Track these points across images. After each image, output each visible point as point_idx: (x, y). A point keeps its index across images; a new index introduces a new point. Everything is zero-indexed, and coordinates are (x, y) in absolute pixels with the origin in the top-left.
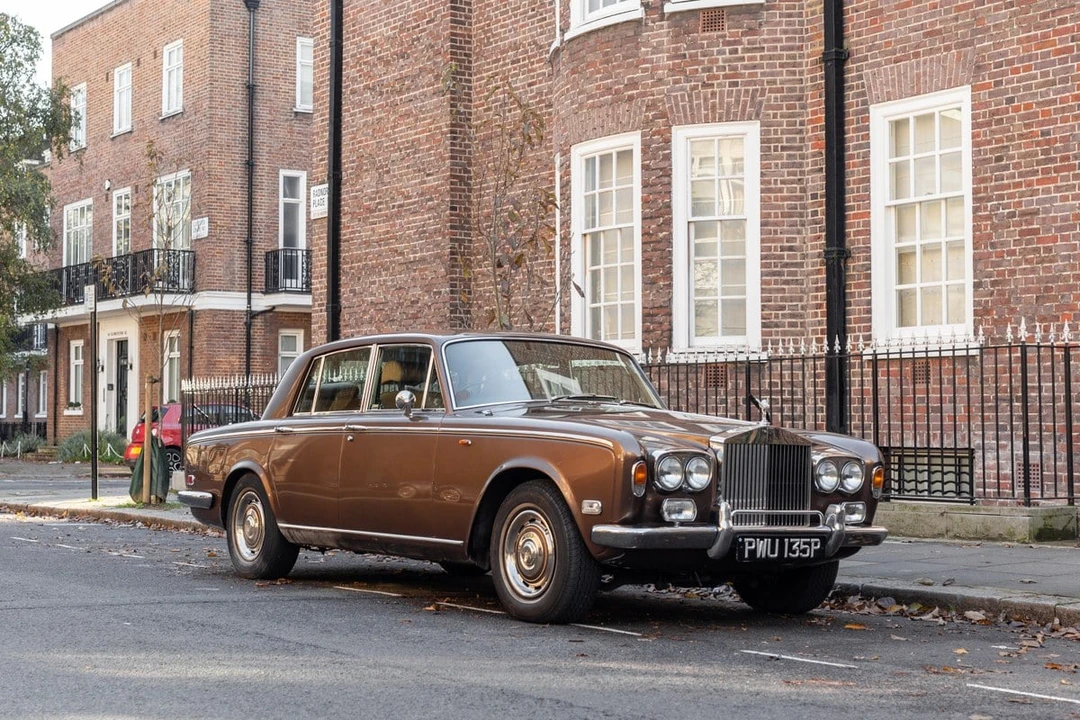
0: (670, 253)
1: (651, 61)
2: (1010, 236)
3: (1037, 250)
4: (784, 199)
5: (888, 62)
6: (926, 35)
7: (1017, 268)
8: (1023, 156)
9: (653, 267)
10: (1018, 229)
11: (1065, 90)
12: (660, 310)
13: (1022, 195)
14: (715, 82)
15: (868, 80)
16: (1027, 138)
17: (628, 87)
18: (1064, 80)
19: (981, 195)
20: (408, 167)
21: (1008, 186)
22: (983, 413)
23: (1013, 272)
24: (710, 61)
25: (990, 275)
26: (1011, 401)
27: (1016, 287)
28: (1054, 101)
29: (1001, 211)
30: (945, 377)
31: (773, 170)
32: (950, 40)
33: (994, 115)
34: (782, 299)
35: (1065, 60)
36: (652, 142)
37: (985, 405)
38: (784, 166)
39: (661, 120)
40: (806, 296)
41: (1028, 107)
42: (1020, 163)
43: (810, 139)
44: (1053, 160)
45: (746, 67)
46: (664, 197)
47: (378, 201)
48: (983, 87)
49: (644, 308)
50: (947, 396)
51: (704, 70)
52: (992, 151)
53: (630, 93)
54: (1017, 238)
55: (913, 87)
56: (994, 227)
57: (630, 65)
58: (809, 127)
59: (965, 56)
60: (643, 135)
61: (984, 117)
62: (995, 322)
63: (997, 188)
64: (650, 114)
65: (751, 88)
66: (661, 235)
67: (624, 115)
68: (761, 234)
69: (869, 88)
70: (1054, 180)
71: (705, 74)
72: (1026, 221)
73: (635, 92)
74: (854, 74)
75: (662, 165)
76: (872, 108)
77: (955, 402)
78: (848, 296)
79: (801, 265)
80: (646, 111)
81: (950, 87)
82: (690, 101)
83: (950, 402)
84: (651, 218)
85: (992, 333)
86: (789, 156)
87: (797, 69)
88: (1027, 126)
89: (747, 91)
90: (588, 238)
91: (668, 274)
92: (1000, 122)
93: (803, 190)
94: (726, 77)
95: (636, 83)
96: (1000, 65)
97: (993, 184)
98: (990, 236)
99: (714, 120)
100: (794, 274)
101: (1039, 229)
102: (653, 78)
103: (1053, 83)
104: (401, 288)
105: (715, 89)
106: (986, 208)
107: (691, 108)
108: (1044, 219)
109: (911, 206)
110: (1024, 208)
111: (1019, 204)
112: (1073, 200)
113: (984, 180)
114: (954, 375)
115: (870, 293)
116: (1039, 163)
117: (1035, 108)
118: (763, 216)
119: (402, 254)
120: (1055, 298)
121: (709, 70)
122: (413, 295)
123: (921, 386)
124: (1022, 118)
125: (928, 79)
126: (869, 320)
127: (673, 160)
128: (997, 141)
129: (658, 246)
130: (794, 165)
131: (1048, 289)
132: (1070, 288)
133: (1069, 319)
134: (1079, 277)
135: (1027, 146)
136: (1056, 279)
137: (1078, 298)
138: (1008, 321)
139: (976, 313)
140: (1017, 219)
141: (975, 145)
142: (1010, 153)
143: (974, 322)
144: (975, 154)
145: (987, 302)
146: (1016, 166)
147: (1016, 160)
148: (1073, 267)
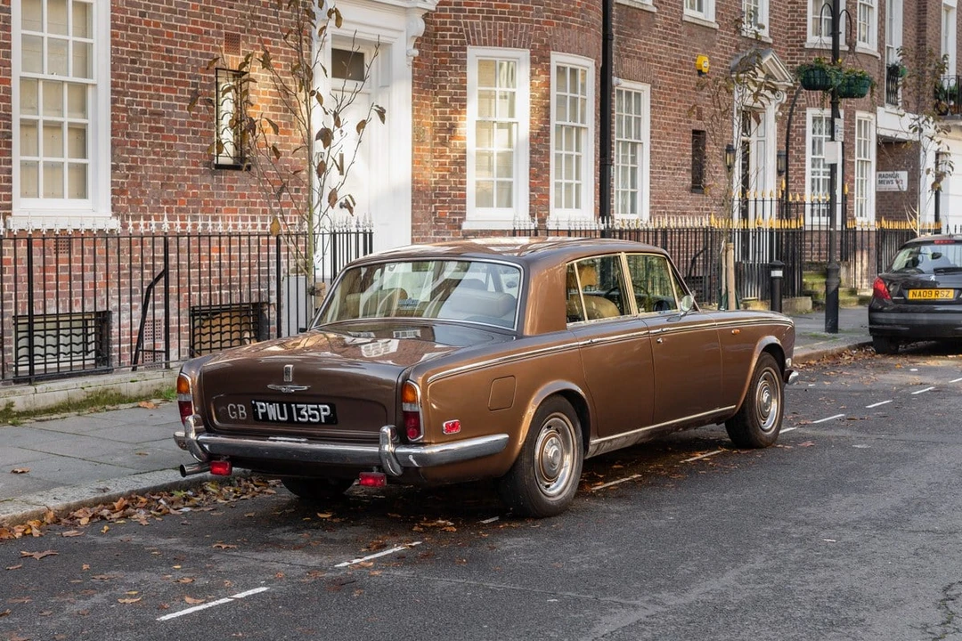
2: (142, 129)
3: (161, 145)
7: (148, 158)
8: (154, 65)
10: (148, 125)
11: (183, 21)
13: (151, 97)
16: (155, 50)
18: (182, 13)
19: (119, 89)
21: (140, 87)
22: (119, 279)
23: (143, 161)
25: (125, 161)
26: (142, 269)
27: (146, 174)
28: (175, 27)
29: (135, 107)
30: (86, 248)
33: (129, 21)
37: (121, 272)
41: (156, 25)
42: (150, 70)
44: (174, 74)
50: (88, 265)
52: (129, 53)
54: (147, 132)
56: (130, 119)
61: (122, 21)
62: (129, 201)
63: (131, 86)
70: (174, 91)
72: (154, 119)
77: (95, 271)
83: (91, 270)
85: (127, 210)
88: (156, 40)
92: (134, 29)
97: (128, 81)
98: (126, 127)
101: (163, 128)
106: (123, 101)
108: (167, 121)
110: (153, 108)
111: (149, 104)
113: (120, 76)
114: (95, 246)
116: (164, 74)
117: (161, 28)
120: (173, 186)
123: (63, 256)
124: (152, 32)
128: (133, 46)
131: (169, 178)
132: (185, 179)
133: (184, 204)
134: (191, 172)
135: (156, 57)
136: (175, 171)
137: (190, 188)
138: (139, 202)
139: (113, 192)
140: (147, 116)
141: (114, 43)
142: (143, 59)
143: (112, 199)
144: (114, 51)
145: (123, 183)
146: (147, 72)
147: (146, 67)
148: (187, 163)
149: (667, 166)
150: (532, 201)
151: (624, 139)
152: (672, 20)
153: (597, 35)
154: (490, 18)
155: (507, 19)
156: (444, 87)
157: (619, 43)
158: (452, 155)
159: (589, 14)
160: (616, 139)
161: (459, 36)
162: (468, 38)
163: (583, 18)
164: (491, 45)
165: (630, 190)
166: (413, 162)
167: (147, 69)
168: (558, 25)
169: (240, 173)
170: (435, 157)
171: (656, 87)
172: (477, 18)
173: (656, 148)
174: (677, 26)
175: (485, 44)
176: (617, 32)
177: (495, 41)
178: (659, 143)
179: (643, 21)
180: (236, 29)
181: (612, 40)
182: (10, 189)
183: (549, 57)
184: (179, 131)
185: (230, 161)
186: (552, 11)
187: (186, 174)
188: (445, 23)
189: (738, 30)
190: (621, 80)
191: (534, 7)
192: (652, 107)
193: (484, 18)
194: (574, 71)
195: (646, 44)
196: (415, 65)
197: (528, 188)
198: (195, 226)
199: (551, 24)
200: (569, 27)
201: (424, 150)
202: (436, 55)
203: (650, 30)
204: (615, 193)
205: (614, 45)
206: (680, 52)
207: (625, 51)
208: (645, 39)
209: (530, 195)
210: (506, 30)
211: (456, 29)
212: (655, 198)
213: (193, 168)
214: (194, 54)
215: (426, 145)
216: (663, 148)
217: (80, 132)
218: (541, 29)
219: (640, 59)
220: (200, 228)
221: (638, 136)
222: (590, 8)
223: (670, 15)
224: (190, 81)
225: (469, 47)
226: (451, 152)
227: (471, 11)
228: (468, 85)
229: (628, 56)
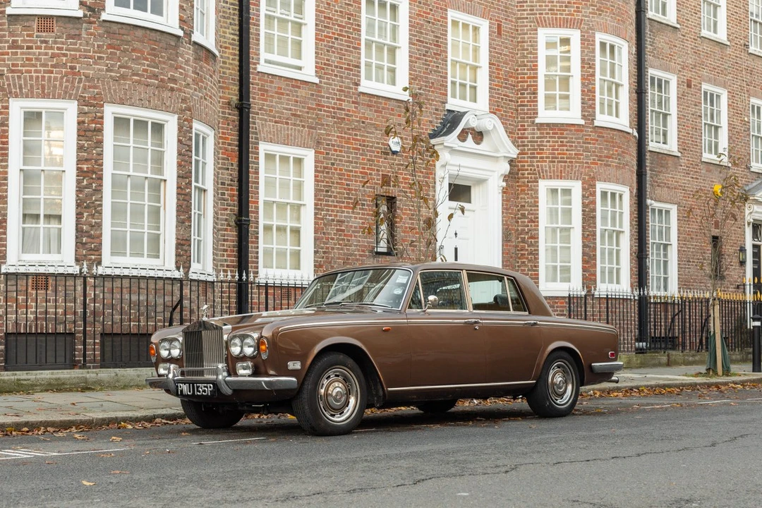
0: (191, 204)
1: (184, 69)
2: (332, 230)
3: (343, 240)
5: (270, 121)
6: (293, 115)
7: (335, 247)
8: (339, 193)
9: (183, 212)
10: (336, 228)
11: (357, 167)
12: (186, 242)
13: (338, 212)
15: (259, 126)
16: (340, 185)
18: (356, 163)
19: (319, 207)
21: (331, 206)
23: (333, 249)
25: (322, 248)
28: (351, 171)
29: (328, 217)
32: (304, 122)
33: (325, 168)
36: (184, 125)
39: (188, 112)
41: (341, 170)
42: (337, 196)
43: (221, 148)
44: (351, 199)
46: (189, 165)
48: (320, 153)
52: (324, 186)
53: (172, 85)
54: (335, 232)
55: (285, 140)
56: (325, 225)
58: (220, 141)
59: (312, 134)
60: (179, 119)
61: (321, 168)
64: (184, 106)
66: (187, 191)
67: (167, 100)
69: (260, 131)
70: (351, 208)
72: (339, 225)
73: (175, 87)
75: (189, 143)
76: (260, 143)
80: (181, 103)
81: (304, 146)
82: (200, 106)
84: (182, 177)
88: (340, 179)
91: (190, 218)
92: (328, 173)
93: (218, 178)
95: (176, 80)
96: (328, 145)
97: (325, 203)
98: (323, 229)
99: (206, 122)
101: (344, 230)
102: (185, 82)
105: (207, 103)
106: (321, 214)
107: (200, 110)
108: (347, 225)
109: (272, 202)
110: (338, 218)
111: (336, 216)
112: (359, 219)
113: (320, 200)
116: (345, 198)
117: (343, 172)
118: (214, 190)
120: (350, 264)
123: (286, 302)
124: (339, 174)
125: (293, 138)
128: (327, 182)
129: (186, 198)
131: (348, 259)
132: (357, 260)
134: (361, 256)
135: (340, 188)
136: (351, 255)
139: (315, 266)
140: (335, 223)
141: (316, 181)
142: (333, 190)
143: (315, 270)
144: (316, 185)
145: (321, 261)
146: (335, 197)
147: (335, 194)
148: (359, 251)
149: (691, 260)
150: (584, 278)
151: (657, 241)
152: (693, 161)
153: (632, 171)
154: (554, 162)
155: (566, 162)
156: (524, 206)
157: (652, 177)
158: (529, 249)
159: (624, 157)
160: (651, 241)
161: (533, 174)
162: (539, 174)
163: (619, 159)
164: (554, 179)
165: (662, 275)
166: (503, 253)
168: (601, 164)
169: (391, 257)
170: (518, 250)
171: (682, 206)
172: (546, 161)
173: (682, 247)
174: (698, 165)
175: (551, 178)
176: (651, 170)
177: (558, 176)
178: (684, 244)
179: (669, 162)
180: (389, 172)
181: (646, 175)
182: (257, 263)
183: (595, 185)
185: (385, 250)
186: (597, 156)
187: (358, 257)
188: (524, 166)
189: (748, 168)
190: (653, 202)
191: (584, 153)
192: (678, 220)
193: (550, 162)
194: (613, 195)
195: (674, 178)
196: (504, 192)
197: (581, 270)
199: (597, 164)
200: (610, 165)
201: (510, 246)
202: (518, 186)
203: (676, 168)
204: (650, 277)
205: (648, 178)
206: (700, 182)
207: (657, 182)
208: (672, 174)
209: (583, 275)
210: (565, 169)
211: (531, 170)
212: (682, 281)
213: (362, 253)
215: (512, 242)
216: (688, 248)
217: (296, 232)
218: (589, 167)
219: (668, 187)
221: (668, 238)
222: (625, 153)
223: (691, 158)
224: (361, 202)
225: (540, 181)
226: (528, 247)
227: (541, 158)
228: (540, 204)
229: (658, 186)
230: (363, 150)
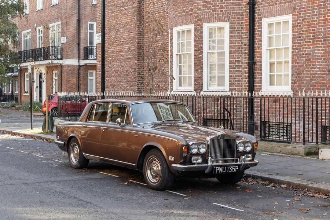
0: (202, 61)
1: (197, 3)
2: (302, 60)
3: (310, 65)
4: (236, 46)
5: (268, 6)
8: (307, 37)
9: (197, 66)
10: (305, 58)
11: (320, 17)
12: (199, 78)
13: (306, 48)
14: (216, 10)
15: (262, 11)
16: (308, 31)
17: (190, 11)
18: (319, 14)
19: (295, 48)
20: (125, 30)
21: (302, 46)
22: (293, 113)
23: (303, 71)
24: (215, 4)
25: (296, 72)
27: (304, 76)
28: (316, 21)
29: (300, 53)
30: (283, 101)
31: (233, 37)
33: (298, 24)
34: (235, 76)
35: (320, 8)
36: (197, 28)
37: (294, 110)
38: (236, 36)
39: (200, 21)
40: (242, 75)
41: (308, 22)
42: (306, 39)
43: (244, 28)
44: (315, 38)
45: (225, 6)
46: (200, 45)
47: (116, 40)
48: (296, 15)
49: (194, 78)
50: (283, 107)
51: (213, 6)
52: (298, 34)
53: (191, 12)
54: (305, 61)
55: (275, 14)
56: (298, 58)
57: (191, 4)
58: (244, 24)
59: (290, 5)
60: (195, 26)
61: (296, 24)
62: (298, 86)
63: (299, 46)
64: (197, 19)
65: (227, 12)
66: (200, 56)
67: (189, 19)
68: (229, 56)
69: (262, 13)
70: (316, 44)
71: (213, 8)
72: (307, 56)
73: (192, 12)
74: (258, 9)
75: (200, 35)
76: (263, 19)
77: (286, 109)
78: (255, 76)
79: (241, 66)
80: (195, 18)
81: (286, 14)
82: (209, 16)
83: (284, 109)
84: (197, 51)
85: (297, 89)
86: (238, 33)
87: (241, 6)
88: (308, 28)
89: (226, 13)
90: (178, 56)
91: (202, 68)
92: (300, 26)
93: (242, 43)
94: (219, 8)
95: (193, 10)
96: (300, 9)
97: (298, 44)
98: (296, 60)
99: (216, 22)
100: (239, 68)
101: (311, 59)
102: (197, 8)
103: (316, 15)
104: (123, 67)
105: (216, 12)
106: (295, 52)
107: (209, 18)
108: (312, 56)
109: (274, 49)
110: (307, 52)
111: (305, 51)
112: (321, 51)
113: (295, 43)
115: (261, 75)
116: (311, 39)
117: (311, 22)
118: (230, 51)
119: (123, 56)
120: (315, 80)
121: (214, 6)
122: (127, 69)
123: (276, 104)
124: (307, 25)
125: (279, 12)
126: (261, 83)
127: (203, 34)
128: (300, 32)
129: (199, 59)
130: (239, 36)
131: (313, 77)
132: (320, 77)
133: (319, 86)
134: (322, 74)
135: (308, 34)
136: (315, 74)
137: (322, 80)
138: (301, 86)
139: (292, 83)
140: (304, 55)
141: (293, 32)
142: (303, 35)
143: (292, 85)
144: (293, 35)
145: (295, 80)
148: (321, 71)
167: (305, 39)
184: (317, 59)
187: (320, 75)
198: (324, 95)
213: (323, 72)
214: (324, 29)
220: (326, 95)
224: (322, 39)
230: (324, 5)
